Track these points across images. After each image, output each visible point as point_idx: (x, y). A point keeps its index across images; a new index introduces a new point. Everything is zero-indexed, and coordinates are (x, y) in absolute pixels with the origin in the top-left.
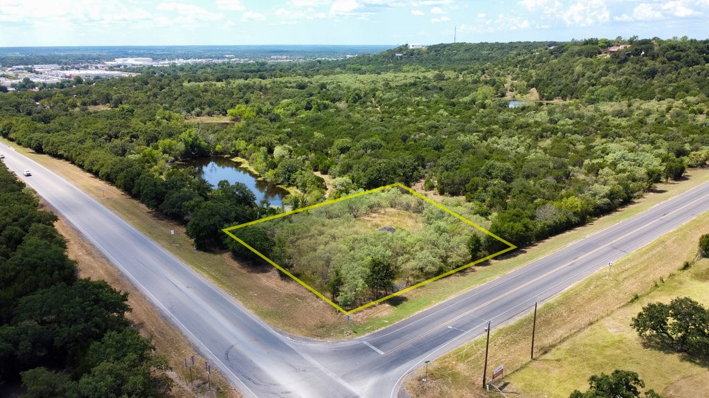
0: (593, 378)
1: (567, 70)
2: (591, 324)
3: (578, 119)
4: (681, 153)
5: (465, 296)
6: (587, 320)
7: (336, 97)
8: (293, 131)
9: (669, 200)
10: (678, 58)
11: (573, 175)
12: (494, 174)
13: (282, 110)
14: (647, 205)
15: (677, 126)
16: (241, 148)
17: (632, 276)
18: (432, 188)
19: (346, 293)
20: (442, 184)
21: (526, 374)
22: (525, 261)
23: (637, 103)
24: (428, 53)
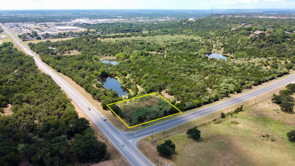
1: (236, 42)
2: (181, 132)
7: (153, 49)
8: (134, 68)
10: (273, 41)
16: (118, 74)
21: (161, 140)
24: (195, 23)
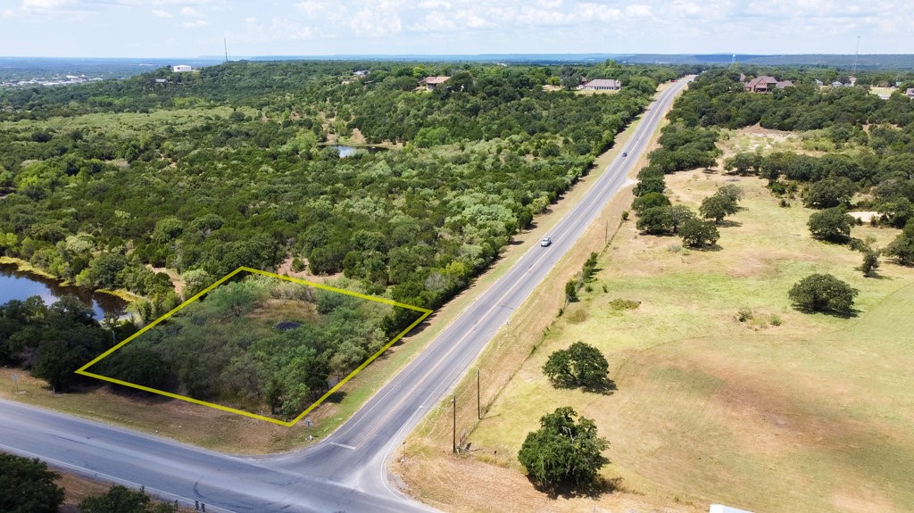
0: (543, 419)
1: (389, 107)
2: (511, 379)
3: (421, 170)
4: (526, 201)
5: (398, 378)
6: (507, 376)
7: (106, 152)
8: (79, 211)
9: (529, 250)
10: (496, 94)
11: (441, 236)
12: (366, 245)
13: (35, 178)
14: (513, 258)
15: (515, 172)
16: (10, 243)
17: (525, 330)
18: (302, 268)
19: (288, 400)
20: (315, 263)
21: (481, 433)
22: (435, 333)
23: (469, 146)
24: (202, 78)
